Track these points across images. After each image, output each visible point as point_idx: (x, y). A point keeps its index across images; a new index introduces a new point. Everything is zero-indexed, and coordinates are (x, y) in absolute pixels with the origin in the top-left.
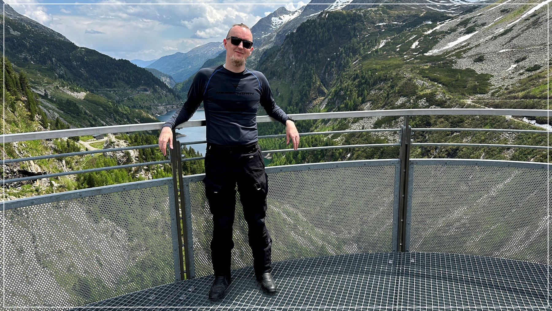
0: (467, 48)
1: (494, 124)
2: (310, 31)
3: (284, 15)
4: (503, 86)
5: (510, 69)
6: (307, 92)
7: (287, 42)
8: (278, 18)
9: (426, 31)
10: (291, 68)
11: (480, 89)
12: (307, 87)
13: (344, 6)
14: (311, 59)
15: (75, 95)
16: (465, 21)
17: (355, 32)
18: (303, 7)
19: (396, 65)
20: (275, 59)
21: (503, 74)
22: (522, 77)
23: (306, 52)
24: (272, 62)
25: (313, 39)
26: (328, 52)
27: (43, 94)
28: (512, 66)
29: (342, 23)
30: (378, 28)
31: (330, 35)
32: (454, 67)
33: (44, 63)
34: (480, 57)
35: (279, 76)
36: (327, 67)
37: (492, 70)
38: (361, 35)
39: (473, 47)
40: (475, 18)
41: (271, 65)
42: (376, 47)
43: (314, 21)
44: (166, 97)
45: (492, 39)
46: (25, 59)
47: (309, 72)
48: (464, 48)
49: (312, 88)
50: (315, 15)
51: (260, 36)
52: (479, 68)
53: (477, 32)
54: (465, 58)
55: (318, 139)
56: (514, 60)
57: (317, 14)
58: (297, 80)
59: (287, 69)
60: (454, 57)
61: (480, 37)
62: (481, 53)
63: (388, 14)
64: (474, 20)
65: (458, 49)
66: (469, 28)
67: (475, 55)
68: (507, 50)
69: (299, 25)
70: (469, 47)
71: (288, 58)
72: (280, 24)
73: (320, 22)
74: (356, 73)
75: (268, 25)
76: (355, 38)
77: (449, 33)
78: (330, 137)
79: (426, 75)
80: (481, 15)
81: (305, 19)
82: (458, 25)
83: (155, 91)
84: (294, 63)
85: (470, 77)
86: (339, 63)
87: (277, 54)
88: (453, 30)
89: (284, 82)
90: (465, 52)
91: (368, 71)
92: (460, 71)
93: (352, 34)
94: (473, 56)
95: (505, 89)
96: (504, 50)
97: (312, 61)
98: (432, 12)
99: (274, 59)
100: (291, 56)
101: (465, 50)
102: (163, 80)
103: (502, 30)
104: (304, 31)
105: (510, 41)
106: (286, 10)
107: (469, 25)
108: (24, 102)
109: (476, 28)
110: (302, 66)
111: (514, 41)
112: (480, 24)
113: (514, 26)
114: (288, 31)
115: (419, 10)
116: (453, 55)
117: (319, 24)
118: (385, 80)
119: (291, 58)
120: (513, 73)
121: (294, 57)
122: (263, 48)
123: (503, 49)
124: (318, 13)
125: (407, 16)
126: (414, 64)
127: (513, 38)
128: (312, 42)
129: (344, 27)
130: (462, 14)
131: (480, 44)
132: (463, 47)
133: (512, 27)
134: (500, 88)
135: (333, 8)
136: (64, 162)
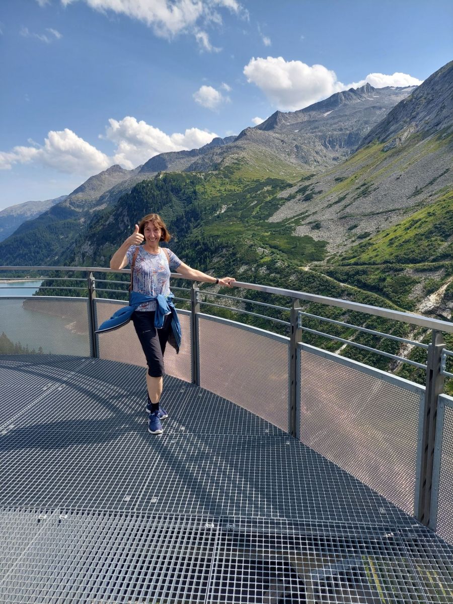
1: (330, 291)
2: (147, 193)
3: (119, 174)
4: (338, 253)
7: (121, 203)
9: (267, 198)
11: (317, 256)
13: (184, 169)
16: (304, 188)
19: (237, 231)
20: (107, 222)
21: (338, 241)
22: (354, 244)
24: (103, 225)
29: (182, 185)
30: (219, 193)
32: (294, 234)
34: (317, 224)
37: (328, 237)
39: (311, 214)
40: (313, 185)
42: (218, 212)
43: (151, 182)
45: (327, 206)
52: (316, 236)
53: (314, 200)
54: (303, 225)
56: (348, 227)
59: (122, 233)
60: (293, 225)
61: (317, 205)
62: (318, 221)
63: (230, 178)
64: (311, 187)
65: (297, 216)
66: (307, 195)
67: (312, 223)
69: (133, 186)
70: (306, 214)
72: (114, 184)
73: (157, 184)
75: (100, 183)
77: (289, 200)
79: (266, 243)
80: (318, 182)
82: (296, 192)
85: (308, 244)
87: (109, 217)
88: (292, 197)
92: (299, 239)
95: (340, 256)
98: (272, 178)
100: (126, 219)
101: (304, 217)
104: (140, 192)
105: (343, 209)
106: (120, 168)
107: (308, 192)
109: (314, 195)
111: (347, 209)
112: (317, 192)
113: (347, 194)
114: (123, 192)
116: (292, 222)
118: (227, 247)
120: (346, 240)
121: (129, 220)
122: (94, 209)
125: (248, 181)
130: (301, 180)
131: (316, 212)
132: (302, 214)
133: (345, 196)
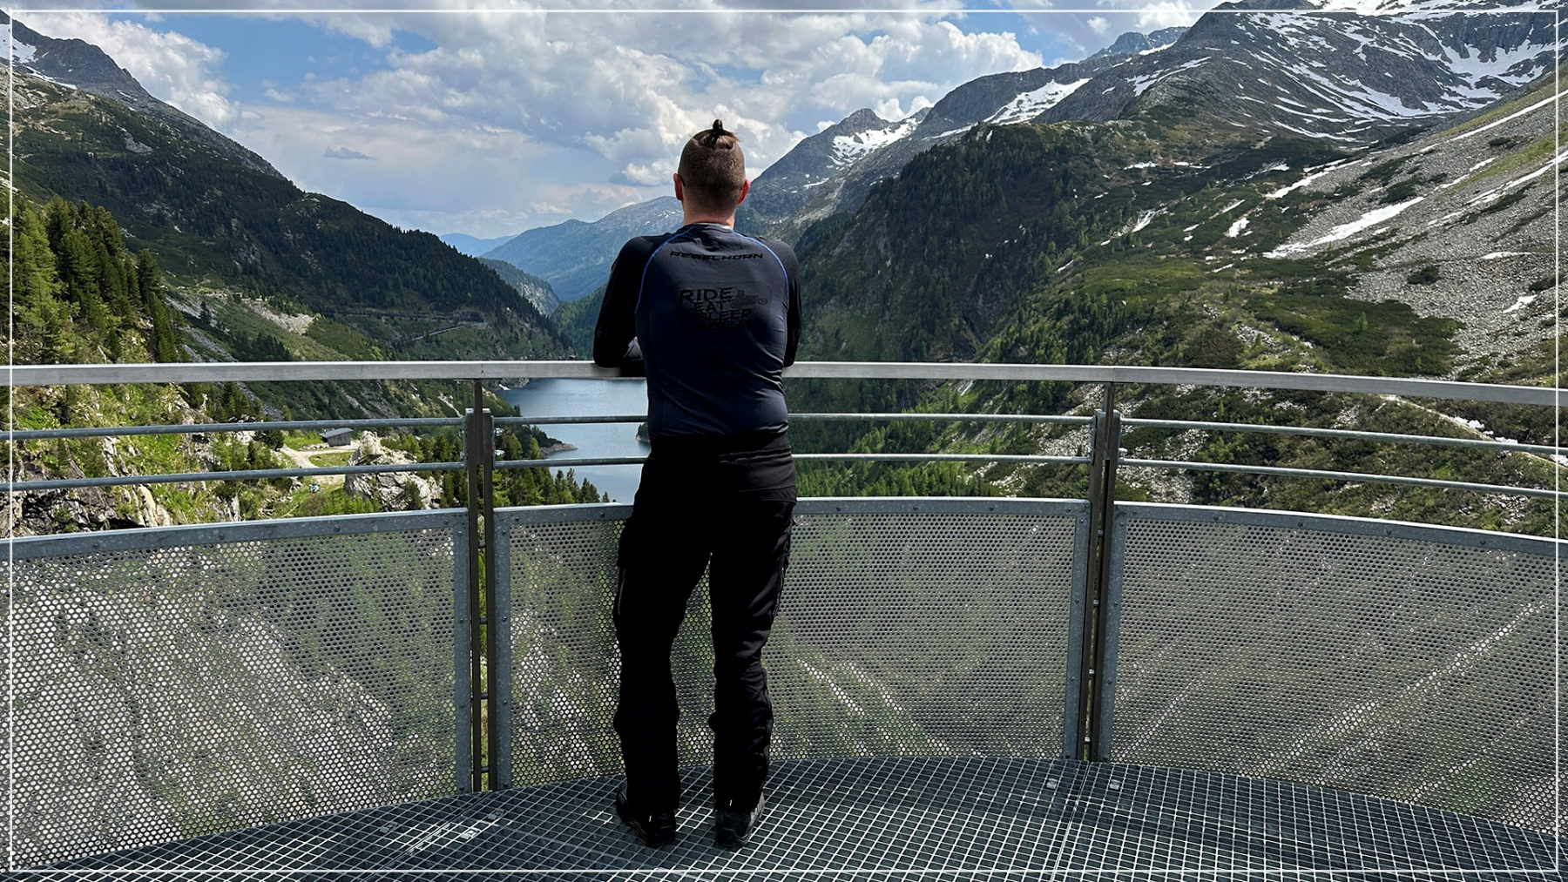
0: (1388, 242)
1: (1465, 464)
2: (940, 177)
3: (869, 132)
4: (1494, 355)
5: (1515, 307)
6: (924, 343)
7: (873, 203)
8: (852, 138)
9: (1271, 191)
10: (881, 276)
11: (1425, 360)
12: (922, 331)
13: (1038, 113)
14: (938, 253)
15: (282, 320)
16: (1386, 166)
17: (1066, 184)
18: (922, 111)
19: (1179, 280)
20: (838, 250)
21: (1495, 321)
22: (1551, 333)
23: (926, 234)
24: (828, 256)
25: (947, 198)
26: (987, 236)
27: (197, 315)
28: (1521, 299)
29: (1031, 158)
30: (1133, 177)
31: (996, 191)
32: (1351, 295)
33: (209, 231)
34: (1426, 270)
35: (846, 296)
36: (981, 278)
37: (1462, 309)
38: (1082, 193)
39: (1407, 241)
40: (1415, 159)
41: (825, 264)
42: (1125, 229)
43: (952, 150)
44: (530, 338)
45: (1461, 220)
46: (160, 218)
47: (930, 289)
48: (1381, 244)
49: (938, 331)
50: (954, 135)
51: (799, 186)
52: (1423, 303)
53: (1419, 199)
54: (1381, 270)
55: (947, 478)
56: (1528, 282)
57: (960, 131)
58: (896, 309)
59: (870, 276)
60: (1351, 268)
61: (1428, 214)
62: (1429, 259)
63: (1163, 139)
64: (1410, 164)
65: (1363, 243)
66: (1395, 186)
67: (1412, 264)
68: (1506, 254)
69: (907, 160)
70: (1394, 240)
71: (875, 247)
72: (857, 155)
73: (968, 154)
74: (1064, 296)
75: (823, 155)
76: (1066, 201)
77: (1339, 200)
78: (982, 475)
79: (1267, 315)
80: (1431, 152)
81: (927, 142)
82: (1363, 178)
83: (502, 322)
84: (889, 263)
85: (1398, 324)
86: (1017, 268)
87: (842, 237)
88: (1348, 191)
89: (858, 313)
90: (1382, 252)
91: (1099, 294)
92: (1369, 308)
93: (1058, 189)
94: (1403, 265)
95: (1500, 364)
96: (1499, 255)
97: (940, 258)
98: (1289, 137)
99: (835, 248)
100: (882, 243)
101: (1384, 249)
102: (524, 293)
103: (1491, 197)
104: (923, 177)
105: (1515, 229)
106: (874, 117)
107: (1396, 180)
108: (143, 332)
109: (1417, 187)
110: (912, 272)
111: (1529, 230)
112: (1429, 178)
113: (1530, 185)
114: (878, 175)
115: (1251, 130)
116: (1346, 262)
117: (966, 159)
118: (1148, 321)
119: (881, 247)
120: (1524, 319)
121: (889, 246)
122: (805, 218)
123: (1495, 250)
124: (964, 130)
125: (1216, 146)
126: (1233, 281)
127: (1524, 222)
128: (943, 208)
129: (1034, 171)
130: (1375, 146)
131: (1426, 233)
132: (1377, 238)
133: (1523, 190)
134: (1485, 361)
135: (1007, 116)
136: (235, 503)
